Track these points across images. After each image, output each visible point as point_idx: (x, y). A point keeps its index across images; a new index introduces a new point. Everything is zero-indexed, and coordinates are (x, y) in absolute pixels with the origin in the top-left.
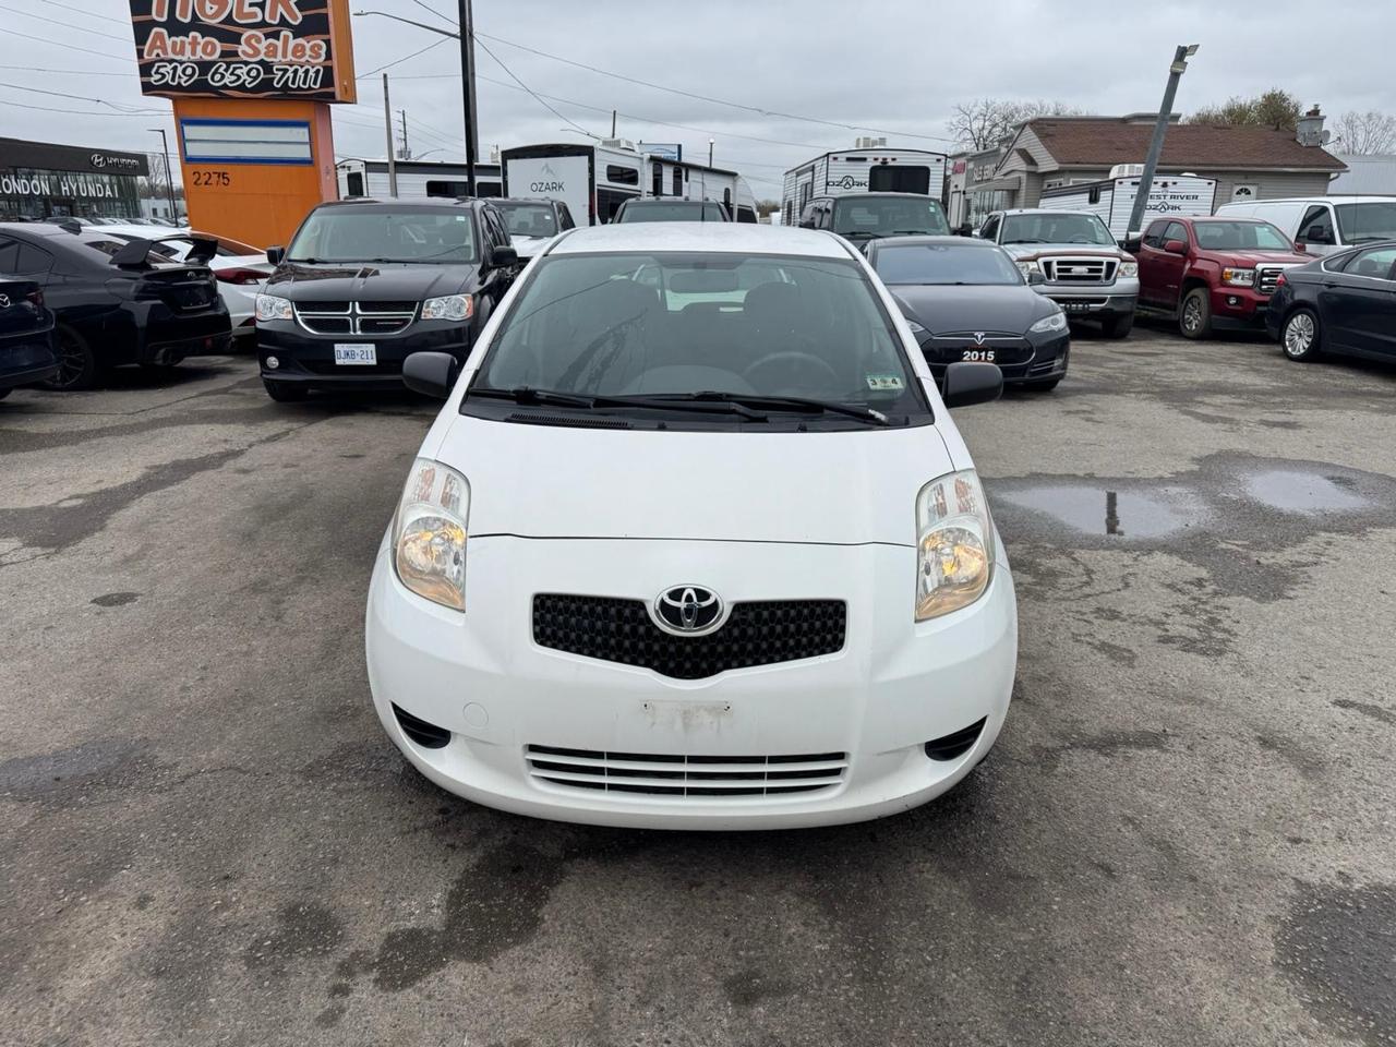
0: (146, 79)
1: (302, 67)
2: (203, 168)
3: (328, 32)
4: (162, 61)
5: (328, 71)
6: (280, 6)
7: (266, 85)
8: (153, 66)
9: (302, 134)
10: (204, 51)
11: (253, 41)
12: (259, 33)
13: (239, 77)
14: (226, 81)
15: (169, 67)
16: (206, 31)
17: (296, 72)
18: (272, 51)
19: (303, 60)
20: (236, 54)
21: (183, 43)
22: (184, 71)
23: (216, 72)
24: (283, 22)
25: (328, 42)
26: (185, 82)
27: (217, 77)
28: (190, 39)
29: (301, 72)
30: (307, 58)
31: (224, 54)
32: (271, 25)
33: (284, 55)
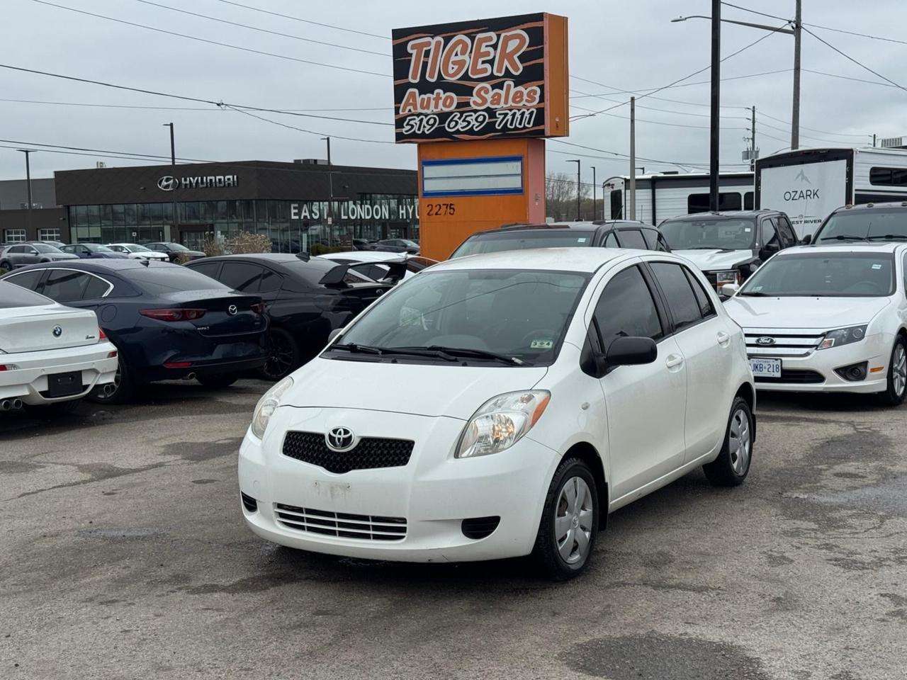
0: (399, 130)
1: (519, 110)
2: (435, 201)
3: (542, 78)
4: (413, 115)
5: (541, 112)
6: (506, 60)
7: (490, 127)
8: (405, 120)
9: (515, 167)
10: (444, 105)
11: (482, 93)
12: (487, 85)
13: (469, 123)
14: (459, 127)
15: (417, 120)
16: (448, 87)
17: (514, 115)
18: (496, 99)
19: (521, 104)
20: (468, 104)
21: (429, 99)
22: (427, 122)
23: (452, 120)
24: (508, 74)
25: (542, 87)
26: (428, 130)
27: (453, 124)
28: (434, 96)
29: (518, 115)
30: (524, 102)
31: (459, 105)
32: (498, 77)
33: (506, 102)
